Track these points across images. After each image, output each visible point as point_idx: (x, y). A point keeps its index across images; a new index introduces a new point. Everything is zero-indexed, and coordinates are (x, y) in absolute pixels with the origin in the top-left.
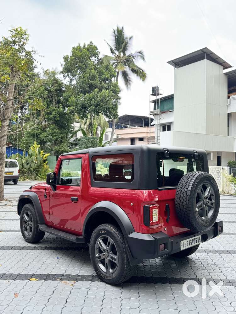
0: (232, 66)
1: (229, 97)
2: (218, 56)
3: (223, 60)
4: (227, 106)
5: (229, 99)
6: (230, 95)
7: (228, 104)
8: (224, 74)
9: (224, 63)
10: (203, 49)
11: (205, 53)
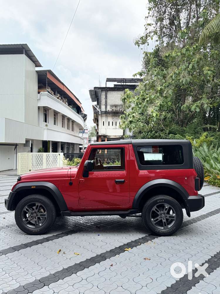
0: (42, 66)
1: (39, 93)
2: (34, 55)
3: (37, 59)
4: (38, 100)
5: (39, 94)
6: (40, 91)
7: (39, 98)
8: (36, 71)
9: (36, 62)
10: (23, 44)
11: (24, 48)
